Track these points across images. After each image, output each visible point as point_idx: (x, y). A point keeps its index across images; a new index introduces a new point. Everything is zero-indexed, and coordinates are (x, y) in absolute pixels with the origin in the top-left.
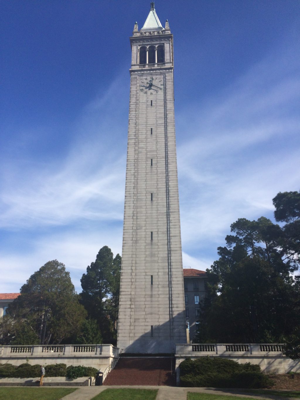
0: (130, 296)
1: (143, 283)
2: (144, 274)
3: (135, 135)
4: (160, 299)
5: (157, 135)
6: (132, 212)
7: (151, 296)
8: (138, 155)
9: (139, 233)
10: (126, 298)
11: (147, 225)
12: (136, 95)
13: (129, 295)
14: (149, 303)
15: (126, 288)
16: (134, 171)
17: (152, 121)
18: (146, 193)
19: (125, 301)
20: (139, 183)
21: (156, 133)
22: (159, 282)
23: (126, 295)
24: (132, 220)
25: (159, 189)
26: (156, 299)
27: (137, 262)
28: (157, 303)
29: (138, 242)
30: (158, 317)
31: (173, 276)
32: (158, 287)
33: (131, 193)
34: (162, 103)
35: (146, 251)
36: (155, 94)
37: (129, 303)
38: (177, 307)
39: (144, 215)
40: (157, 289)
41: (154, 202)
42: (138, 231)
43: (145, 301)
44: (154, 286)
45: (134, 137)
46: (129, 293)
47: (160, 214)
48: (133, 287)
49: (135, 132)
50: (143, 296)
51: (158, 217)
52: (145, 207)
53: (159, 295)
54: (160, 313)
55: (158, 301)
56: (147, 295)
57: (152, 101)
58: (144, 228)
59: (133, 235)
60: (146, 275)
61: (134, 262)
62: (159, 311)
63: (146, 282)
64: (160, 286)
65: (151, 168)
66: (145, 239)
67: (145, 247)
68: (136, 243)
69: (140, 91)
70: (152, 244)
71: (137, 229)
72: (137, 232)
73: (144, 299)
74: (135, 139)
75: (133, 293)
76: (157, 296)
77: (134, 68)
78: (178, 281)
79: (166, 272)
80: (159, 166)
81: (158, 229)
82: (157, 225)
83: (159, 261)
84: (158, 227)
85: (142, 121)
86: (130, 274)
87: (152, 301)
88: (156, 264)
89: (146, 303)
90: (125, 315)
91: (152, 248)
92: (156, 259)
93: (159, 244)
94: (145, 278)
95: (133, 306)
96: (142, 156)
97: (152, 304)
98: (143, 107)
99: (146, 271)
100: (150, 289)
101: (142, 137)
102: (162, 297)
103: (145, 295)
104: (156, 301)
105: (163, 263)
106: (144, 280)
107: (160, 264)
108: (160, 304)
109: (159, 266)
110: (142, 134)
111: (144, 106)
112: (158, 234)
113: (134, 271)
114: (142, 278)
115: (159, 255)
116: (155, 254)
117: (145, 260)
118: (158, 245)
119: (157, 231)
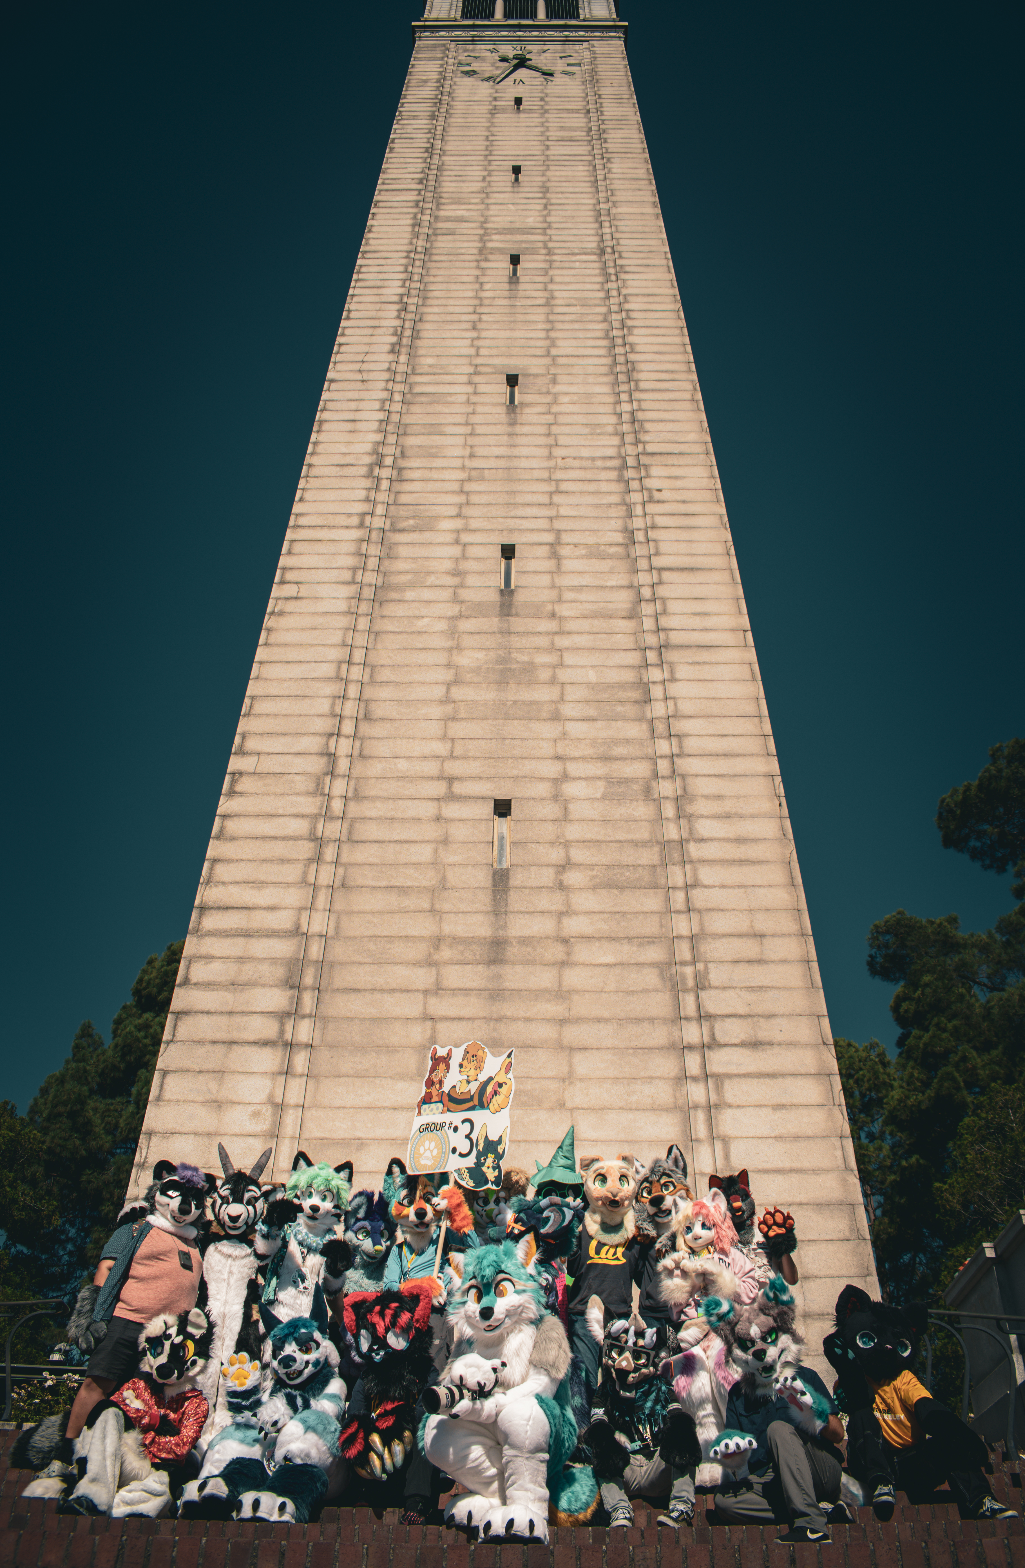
1: (424, 853)
2: (437, 789)
3: (422, 180)
4: (573, 978)
5: (551, 184)
6: (368, 447)
7: (496, 951)
8: (430, 240)
9: (405, 551)
10: (242, 960)
11: (475, 511)
12: (439, 83)
14: (473, 1007)
15: (260, 884)
16: (400, 291)
17: (518, 145)
18: (477, 373)
19: (237, 986)
20: (427, 334)
21: (540, 179)
22: (567, 845)
23: (247, 934)
24: (364, 484)
25: (563, 360)
26: (544, 978)
28: (553, 1009)
29: (393, 595)
31: (700, 808)
32: (560, 886)
33: (368, 367)
34: (576, 105)
35: (456, 649)
37: (273, 998)
38: (754, 1045)
39: (456, 463)
40: (551, 902)
41: (530, 412)
42: (400, 537)
43: (437, 990)
44: (520, 878)
45: (418, 187)
46: (283, 920)
47: (575, 463)
48: (326, 875)
49: (422, 173)
50: (419, 951)
51: (556, 477)
52: (462, 430)
53: (565, 941)
55: (561, 994)
56: (455, 940)
57: (519, 99)
58: (448, 525)
59: (359, 555)
60: (452, 797)
61: (350, 709)
62: (568, 1078)
63: (445, 841)
65: (514, 283)
66: (451, 581)
67: (454, 627)
68: (380, 601)
69: (461, 74)
70: (506, 610)
71: (396, 529)
72: (390, 545)
73: (423, 978)
74: (420, 191)
75: (318, 923)
76: (556, 952)
79: (633, 780)
80: (559, 279)
81: (559, 532)
82: (553, 513)
83: (568, 710)
84: (558, 525)
85: (462, 144)
86: (311, 787)
87: (496, 994)
88: (548, 730)
89: (439, 1006)
90: (218, 1105)
91: (506, 633)
92: (544, 694)
93: (564, 610)
94: (438, 818)
95: (304, 1031)
96: (458, 245)
97: (499, 1019)
98: (470, 110)
99: (454, 768)
100: (484, 900)
101: (459, 187)
102: (609, 959)
103: (437, 941)
104: (539, 994)
105: (599, 724)
106: (433, 831)
107: (576, 729)
108: (579, 1020)
109: (564, 736)
110: (464, 181)
111: (481, 110)
112: (555, 555)
113: (343, 765)
114: (418, 820)
115: (563, 675)
116: (530, 668)
117: (446, 700)
118: (553, 615)
119: (551, 544)
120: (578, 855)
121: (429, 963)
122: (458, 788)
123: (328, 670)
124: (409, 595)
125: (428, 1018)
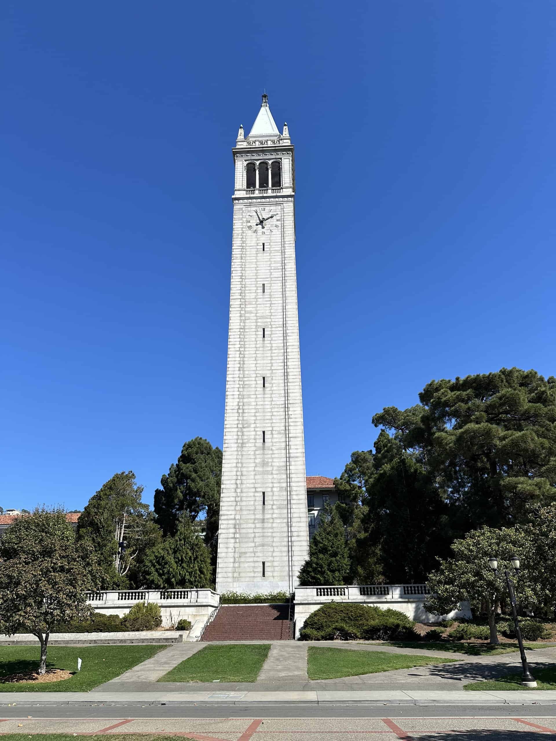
0: (233, 522)
1: (252, 503)
2: (253, 490)
3: (241, 293)
4: (274, 525)
5: (272, 293)
6: (237, 403)
7: (263, 521)
8: (244, 323)
9: (245, 433)
10: (228, 524)
11: (257, 422)
12: (242, 235)
13: (231, 519)
14: (260, 530)
15: (229, 510)
16: (239, 346)
17: (264, 272)
18: (257, 377)
19: (227, 529)
20: (245, 362)
21: (269, 291)
22: (273, 501)
23: (228, 520)
24: (237, 415)
25: (274, 371)
26: (270, 525)
27: (244, 473)
28: (271, 530)
29: (244, 445)
30: (272, 550)
31: (293, 493)
32: (272, 509)
33: (235, 376)
34: (278, 248)
35: (255, 459)
36: (268, 233)
37: (232, 531)
38: (298, 536)
39: (253, 407)
40: (270, 512)
41: (267, 390)
42: (245, 430)
43: (255, 528)
44: (266, 507)
45: (240, 297)
46: (233, 517)
47: (276, 406)
48: (238, 508)
49: (241, 289)
50: (252, 521)
51: (272, 411)
52: (255, 396)
53: (273, 519)
54: (274, 544)
55: (272, 528)
56: (258, 519)
57: (264, 244)
58: (253, 426)
59: (238, 435)
60: (256, 492)
61: (239, 473)
62: (273, 542)
63: (255, 500)
64: (274, 507)
65: (264, 341)
66: (254, 441)
67: (255, 453)
68: (242, 447)
69: (247, 229)
70: (264, 448)
71: (244, 428)
72: (243, 432)
73: (253, 526)
74: (241, 299)
75: (238, 517)
76: (271, 521)
77: (237, 194)
78: (299, 499)
79: (283, 487)
80: (273, 339)
81: (273, 427)
82: (272, 422)
83: (274, 472)
84: (273, 425)
85: (249, 273)
86: (234, 491)
87: (263, 528)
88: (270, 477)
89: (256, 531)
90: (227, 548)
91: (264, 454)
92: (270, 469)
93: (274, 448)
94: (254, 496)
95: (237, 536)
96: (250, 324)
97: (264, 532)
98: (251, 252)
99: (256, 485)
100: (261, 512)
101: (250, 296)
102: (279, 522)
103: (255, 519)
104: (269, 528)
105: (279, 475)
106: (253, 499)
107: (275, 476)
108: (275, 532)
109: (273, 478)
110: (251, 293)
111: (254, 251)
112: (272, 434)
113: (239, 486)
114: (251, 496)
115: (274, 464)
116: (268, 462)
117: (254, 471)
118: (272, 450)
119: (271, 431)
120: (275, 502)
121: (254, 523)
122: (257, 490)
123: (234, 465)
124: (247, 445)
125: (254, 532)
